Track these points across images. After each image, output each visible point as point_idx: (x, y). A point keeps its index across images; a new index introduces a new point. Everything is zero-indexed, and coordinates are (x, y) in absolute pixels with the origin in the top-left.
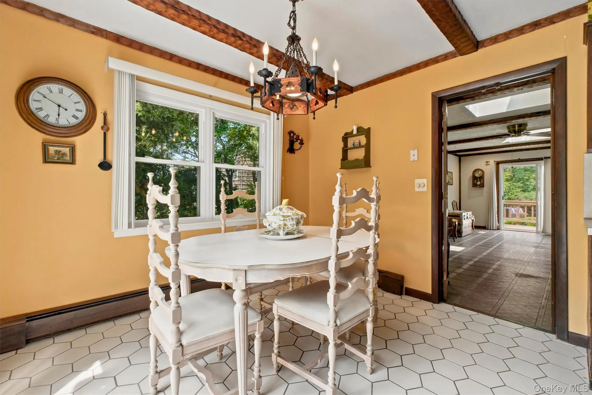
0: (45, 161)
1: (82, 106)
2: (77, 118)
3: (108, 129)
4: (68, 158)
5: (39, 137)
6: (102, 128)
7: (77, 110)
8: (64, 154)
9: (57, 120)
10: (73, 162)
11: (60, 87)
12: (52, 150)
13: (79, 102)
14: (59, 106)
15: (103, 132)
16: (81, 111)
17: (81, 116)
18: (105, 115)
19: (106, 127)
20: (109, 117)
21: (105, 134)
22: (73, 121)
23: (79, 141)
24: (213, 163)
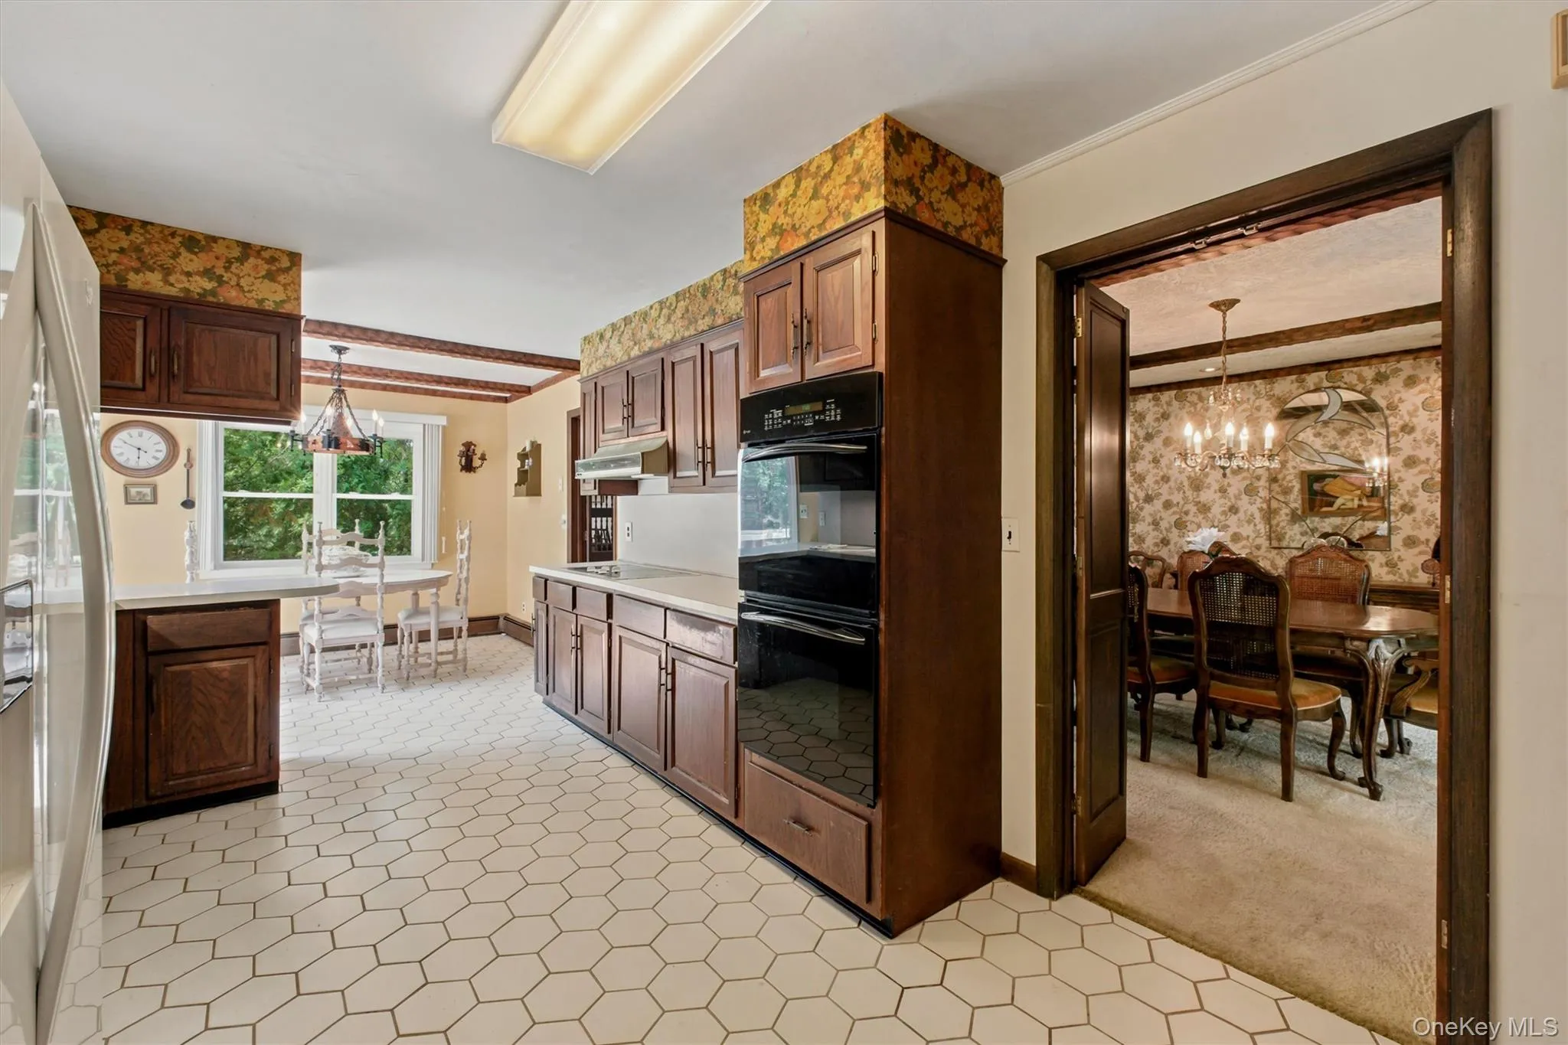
0: (127, 503)
1: (163, 446)
2: (157, 459)
3: (192, 466)
4: (149, 498)
5: (122, 479)
6: (185, 465)
7: (157, 451)
8: (144, 495)
9: (137, 462)
10: (155, 502)
11: (140, 430)
12: (133, 491)
13: (159, 443)
14: (139, 449)
15: (186, 470)
16: (161, 451)
17: (161, 456)
18: (189, 451)
19: (189, 464)
20: (192, 453)
21: (188, 471)
22: (153, 463)
23: (160, 480)
24: (333, 492)
